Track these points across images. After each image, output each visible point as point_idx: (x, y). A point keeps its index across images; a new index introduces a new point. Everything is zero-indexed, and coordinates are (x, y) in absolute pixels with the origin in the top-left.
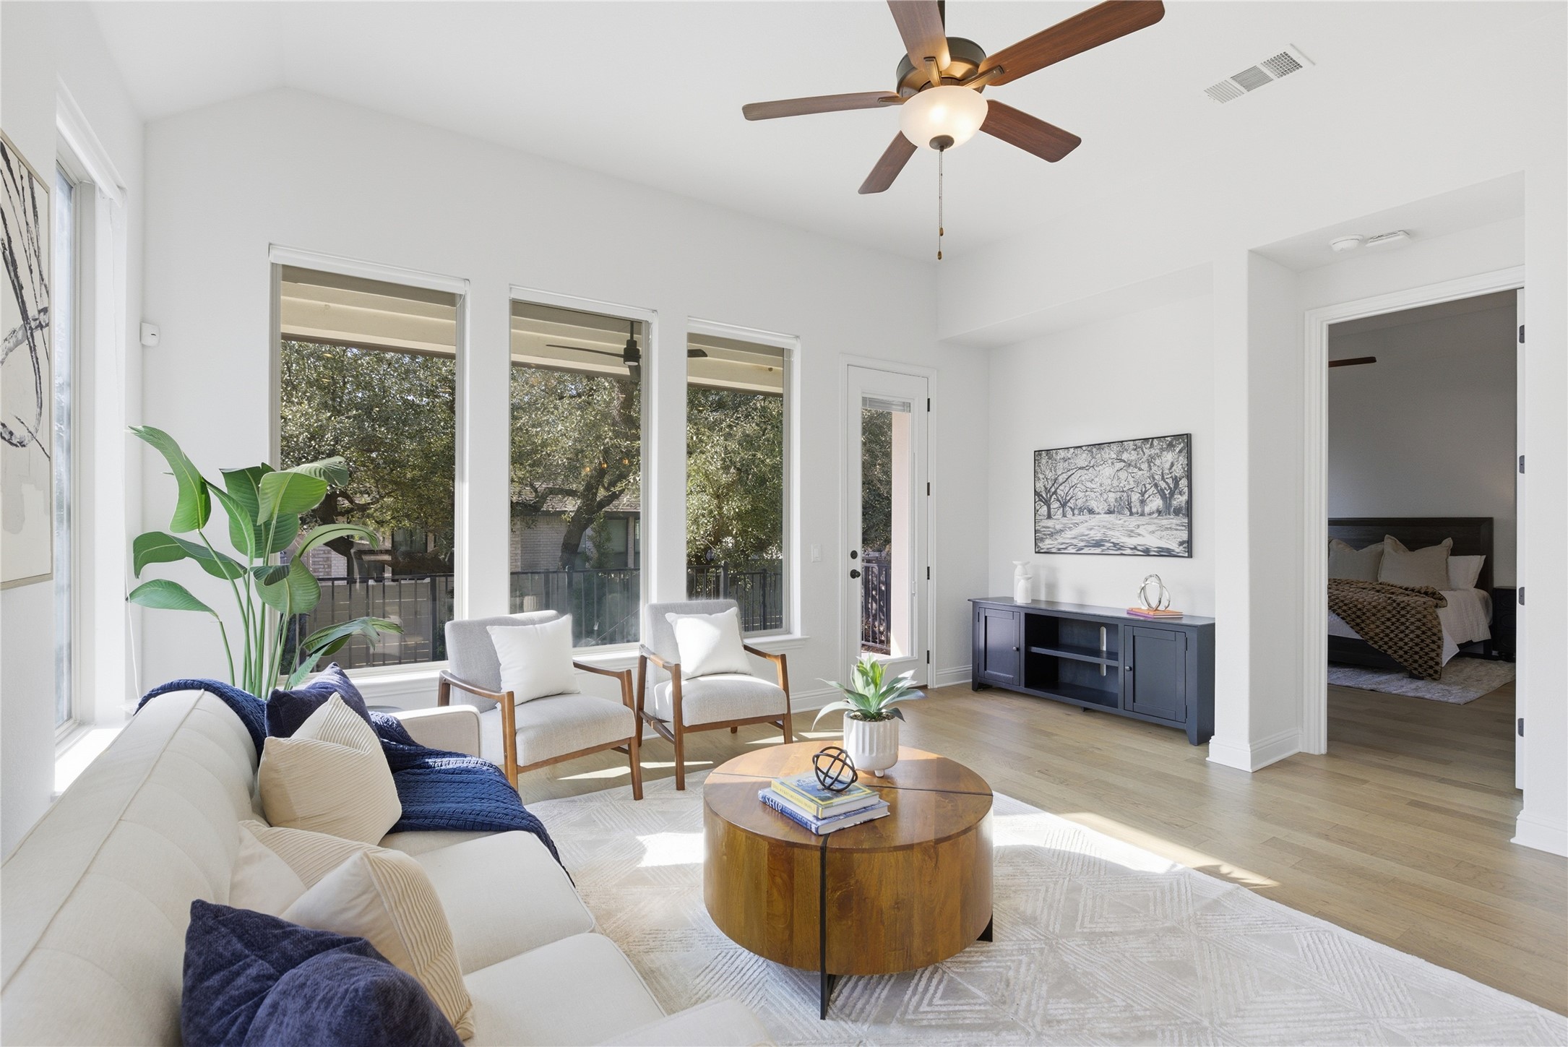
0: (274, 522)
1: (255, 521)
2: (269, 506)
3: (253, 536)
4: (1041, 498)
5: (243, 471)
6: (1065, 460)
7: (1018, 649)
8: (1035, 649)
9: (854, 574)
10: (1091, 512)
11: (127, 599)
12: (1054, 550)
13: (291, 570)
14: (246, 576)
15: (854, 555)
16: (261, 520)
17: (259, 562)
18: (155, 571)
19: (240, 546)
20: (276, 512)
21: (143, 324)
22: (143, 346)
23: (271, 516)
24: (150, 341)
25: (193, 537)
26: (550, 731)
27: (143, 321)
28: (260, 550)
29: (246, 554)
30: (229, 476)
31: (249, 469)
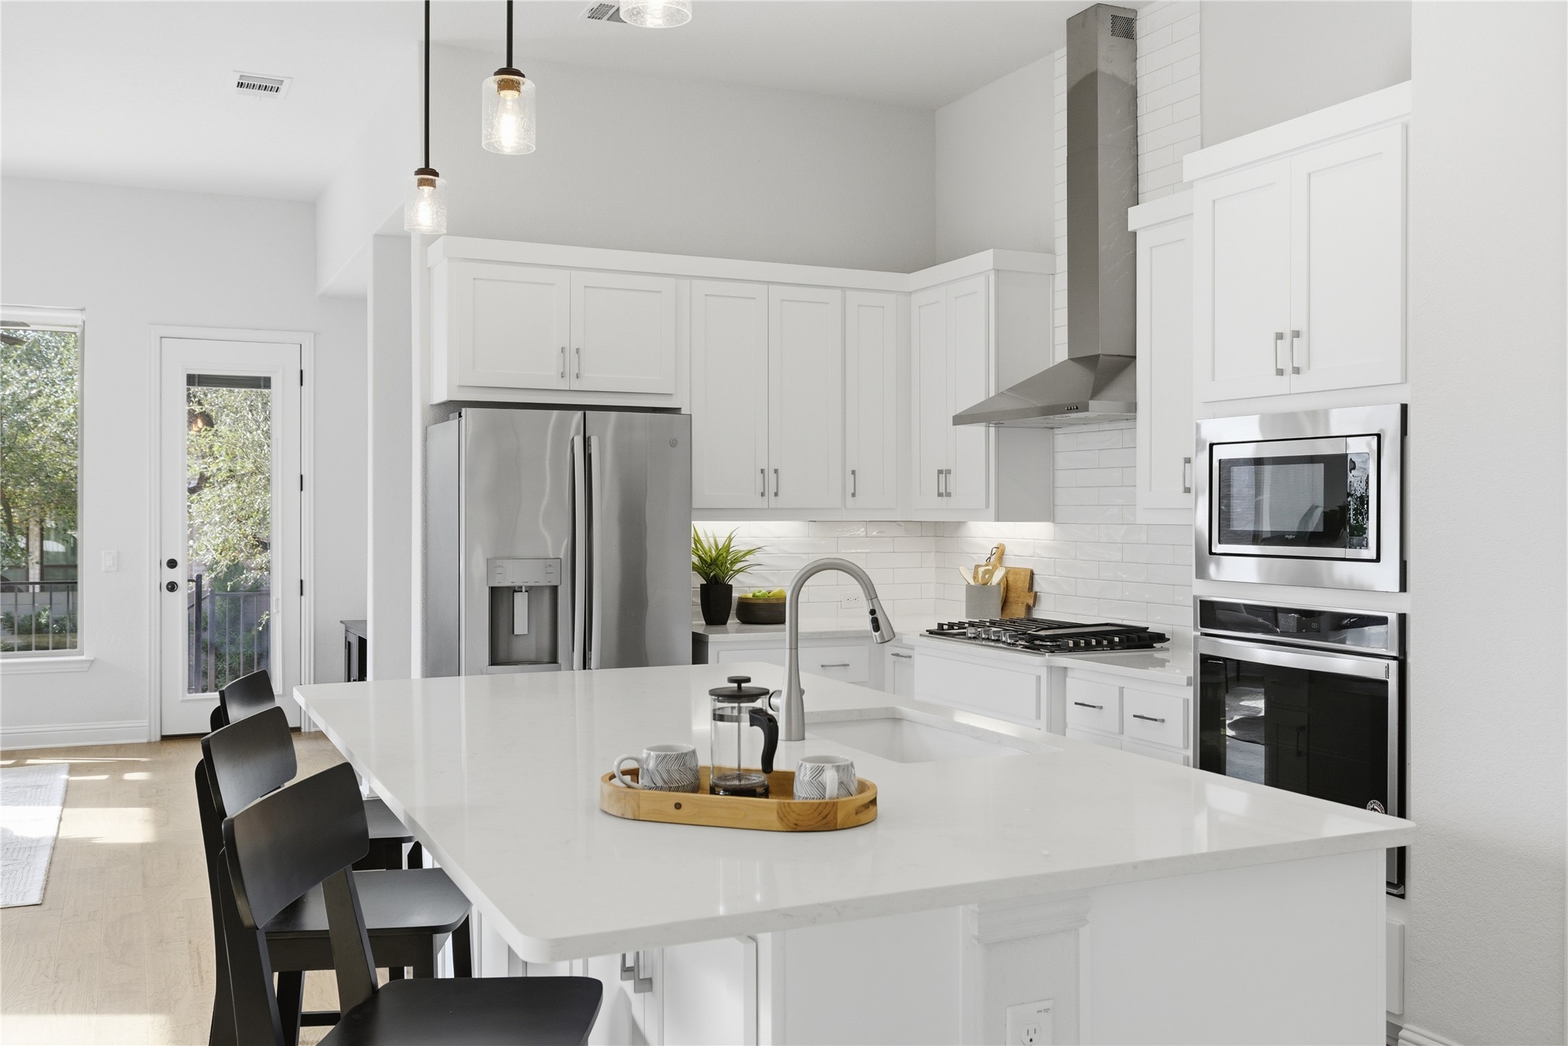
9: (172, 586)
15: (172, 564)
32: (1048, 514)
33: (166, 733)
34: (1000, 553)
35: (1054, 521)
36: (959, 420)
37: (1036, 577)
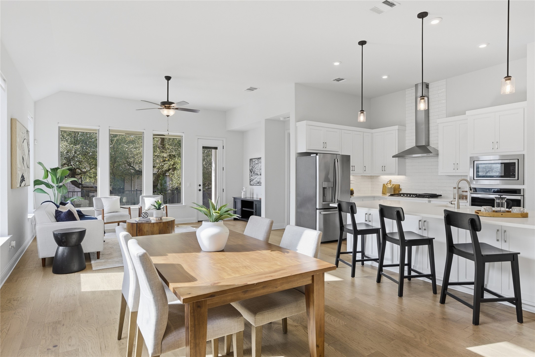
0: (60, 178)
1: (56, 177)
2: (59, 175)
3: (56, 180)
4: (251, 171)
5: (54, 169)
6: (254, 162)
7: (240, 209)
8: (243, 209)
9: (200, 190)
10: (258, 175)
11: (33, 191)
12: (252, 185)
13: (63, 186)
14: (54, 188)
15: (200, 185)
16: (58, 177)
17: (57, 185)
18: (37, 187)
19: (53, 182)
20: (60, 176)
21: (35, 141)
22: (35, 144)
23: (59, 177)
24: (36, 143)
25: (45, 181)
26: (110, 217)
27: (35, 140)
28: (57, 183)
29: (54, 184)
30: (51, 169)
31: (55, 168)
32: (404, 174)
33: (199, 220)
34: (390, 181)
35: (405, 176)
36: (393, 157)
37: (400, 186)
